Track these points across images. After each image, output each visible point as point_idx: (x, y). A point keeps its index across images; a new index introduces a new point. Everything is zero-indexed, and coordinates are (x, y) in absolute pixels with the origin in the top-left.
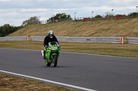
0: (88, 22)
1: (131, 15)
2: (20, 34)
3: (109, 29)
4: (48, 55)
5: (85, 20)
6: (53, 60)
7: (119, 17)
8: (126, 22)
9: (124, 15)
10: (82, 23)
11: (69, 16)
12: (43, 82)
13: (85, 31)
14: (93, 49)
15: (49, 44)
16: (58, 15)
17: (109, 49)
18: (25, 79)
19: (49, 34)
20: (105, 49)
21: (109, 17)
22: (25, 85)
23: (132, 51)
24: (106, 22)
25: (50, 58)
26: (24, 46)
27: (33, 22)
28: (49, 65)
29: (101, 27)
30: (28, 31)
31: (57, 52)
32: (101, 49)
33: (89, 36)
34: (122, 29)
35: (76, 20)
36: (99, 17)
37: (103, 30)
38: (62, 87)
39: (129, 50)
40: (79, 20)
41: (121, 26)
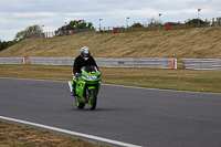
0: (121, 34)
1: (190, 22)
2: (12, 54)
3: (155, 46)
4: (80, 90)
5: (116, 30)
6: (89, 98)
7: (170, 26)
8: (182, 34)
9: (179, 24)
10: (110, 36)
11: (90, 25)
12: (48, 131)
13: (115, 48)
14: (128, 78)
15: (83, 70)
16: (72, 23)
17: (154, 77)
18: (19, 125)
19: (83, 53)
20: (148, 78)
21: (155, 27)
22: (19, 135)
23: (191, 80)
24: (149, 33)
25: (85, 95)
26: (19, 73)
27: (33, 34)
28: (81, 106)
29: (141, 42)
30: (24, 49)
31: (96, 85)
32: (142, 78)
33: (123, 56)
34: (175, 45)
35: (101, 32)
36: (137, 26)
37: (145, 47)
38: (80, 139)
39: (187, 80)
40: (106, 32)
41: (173, 41)
